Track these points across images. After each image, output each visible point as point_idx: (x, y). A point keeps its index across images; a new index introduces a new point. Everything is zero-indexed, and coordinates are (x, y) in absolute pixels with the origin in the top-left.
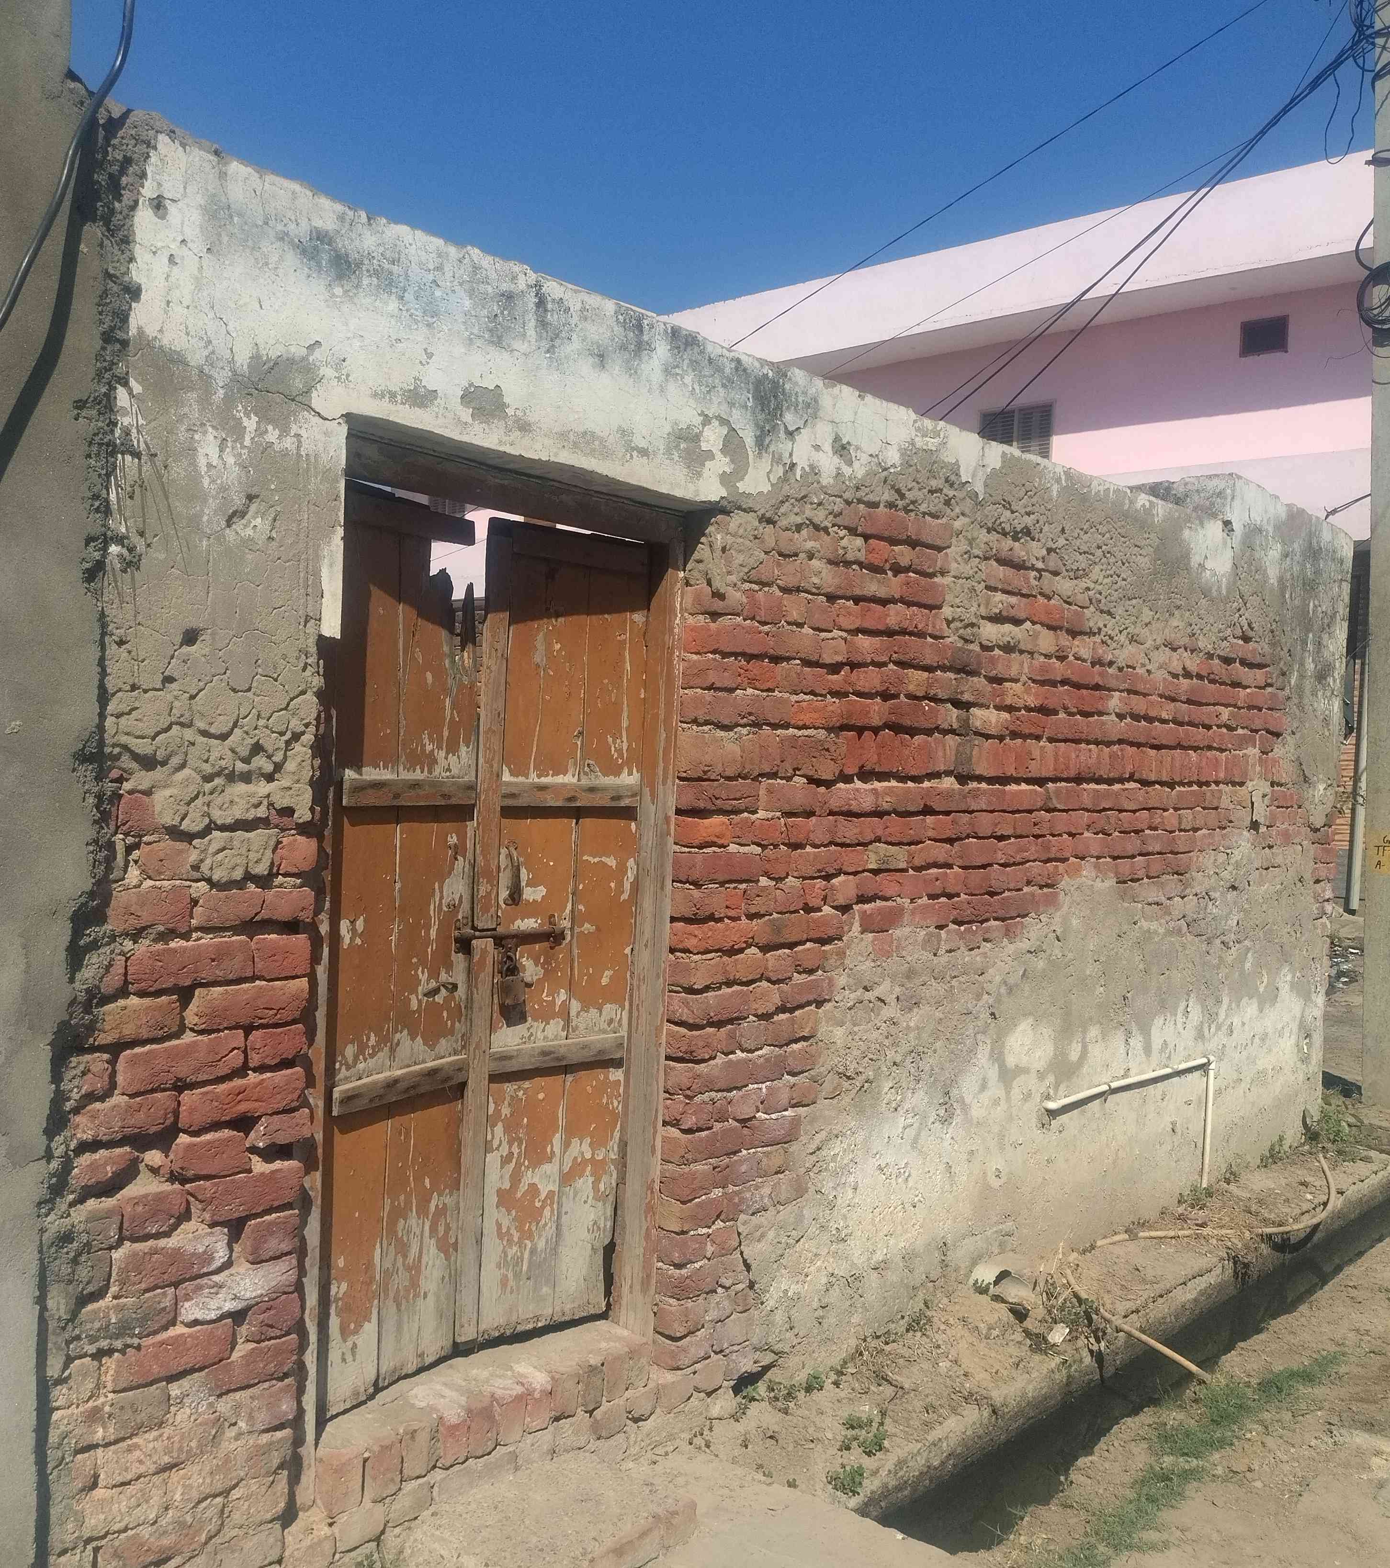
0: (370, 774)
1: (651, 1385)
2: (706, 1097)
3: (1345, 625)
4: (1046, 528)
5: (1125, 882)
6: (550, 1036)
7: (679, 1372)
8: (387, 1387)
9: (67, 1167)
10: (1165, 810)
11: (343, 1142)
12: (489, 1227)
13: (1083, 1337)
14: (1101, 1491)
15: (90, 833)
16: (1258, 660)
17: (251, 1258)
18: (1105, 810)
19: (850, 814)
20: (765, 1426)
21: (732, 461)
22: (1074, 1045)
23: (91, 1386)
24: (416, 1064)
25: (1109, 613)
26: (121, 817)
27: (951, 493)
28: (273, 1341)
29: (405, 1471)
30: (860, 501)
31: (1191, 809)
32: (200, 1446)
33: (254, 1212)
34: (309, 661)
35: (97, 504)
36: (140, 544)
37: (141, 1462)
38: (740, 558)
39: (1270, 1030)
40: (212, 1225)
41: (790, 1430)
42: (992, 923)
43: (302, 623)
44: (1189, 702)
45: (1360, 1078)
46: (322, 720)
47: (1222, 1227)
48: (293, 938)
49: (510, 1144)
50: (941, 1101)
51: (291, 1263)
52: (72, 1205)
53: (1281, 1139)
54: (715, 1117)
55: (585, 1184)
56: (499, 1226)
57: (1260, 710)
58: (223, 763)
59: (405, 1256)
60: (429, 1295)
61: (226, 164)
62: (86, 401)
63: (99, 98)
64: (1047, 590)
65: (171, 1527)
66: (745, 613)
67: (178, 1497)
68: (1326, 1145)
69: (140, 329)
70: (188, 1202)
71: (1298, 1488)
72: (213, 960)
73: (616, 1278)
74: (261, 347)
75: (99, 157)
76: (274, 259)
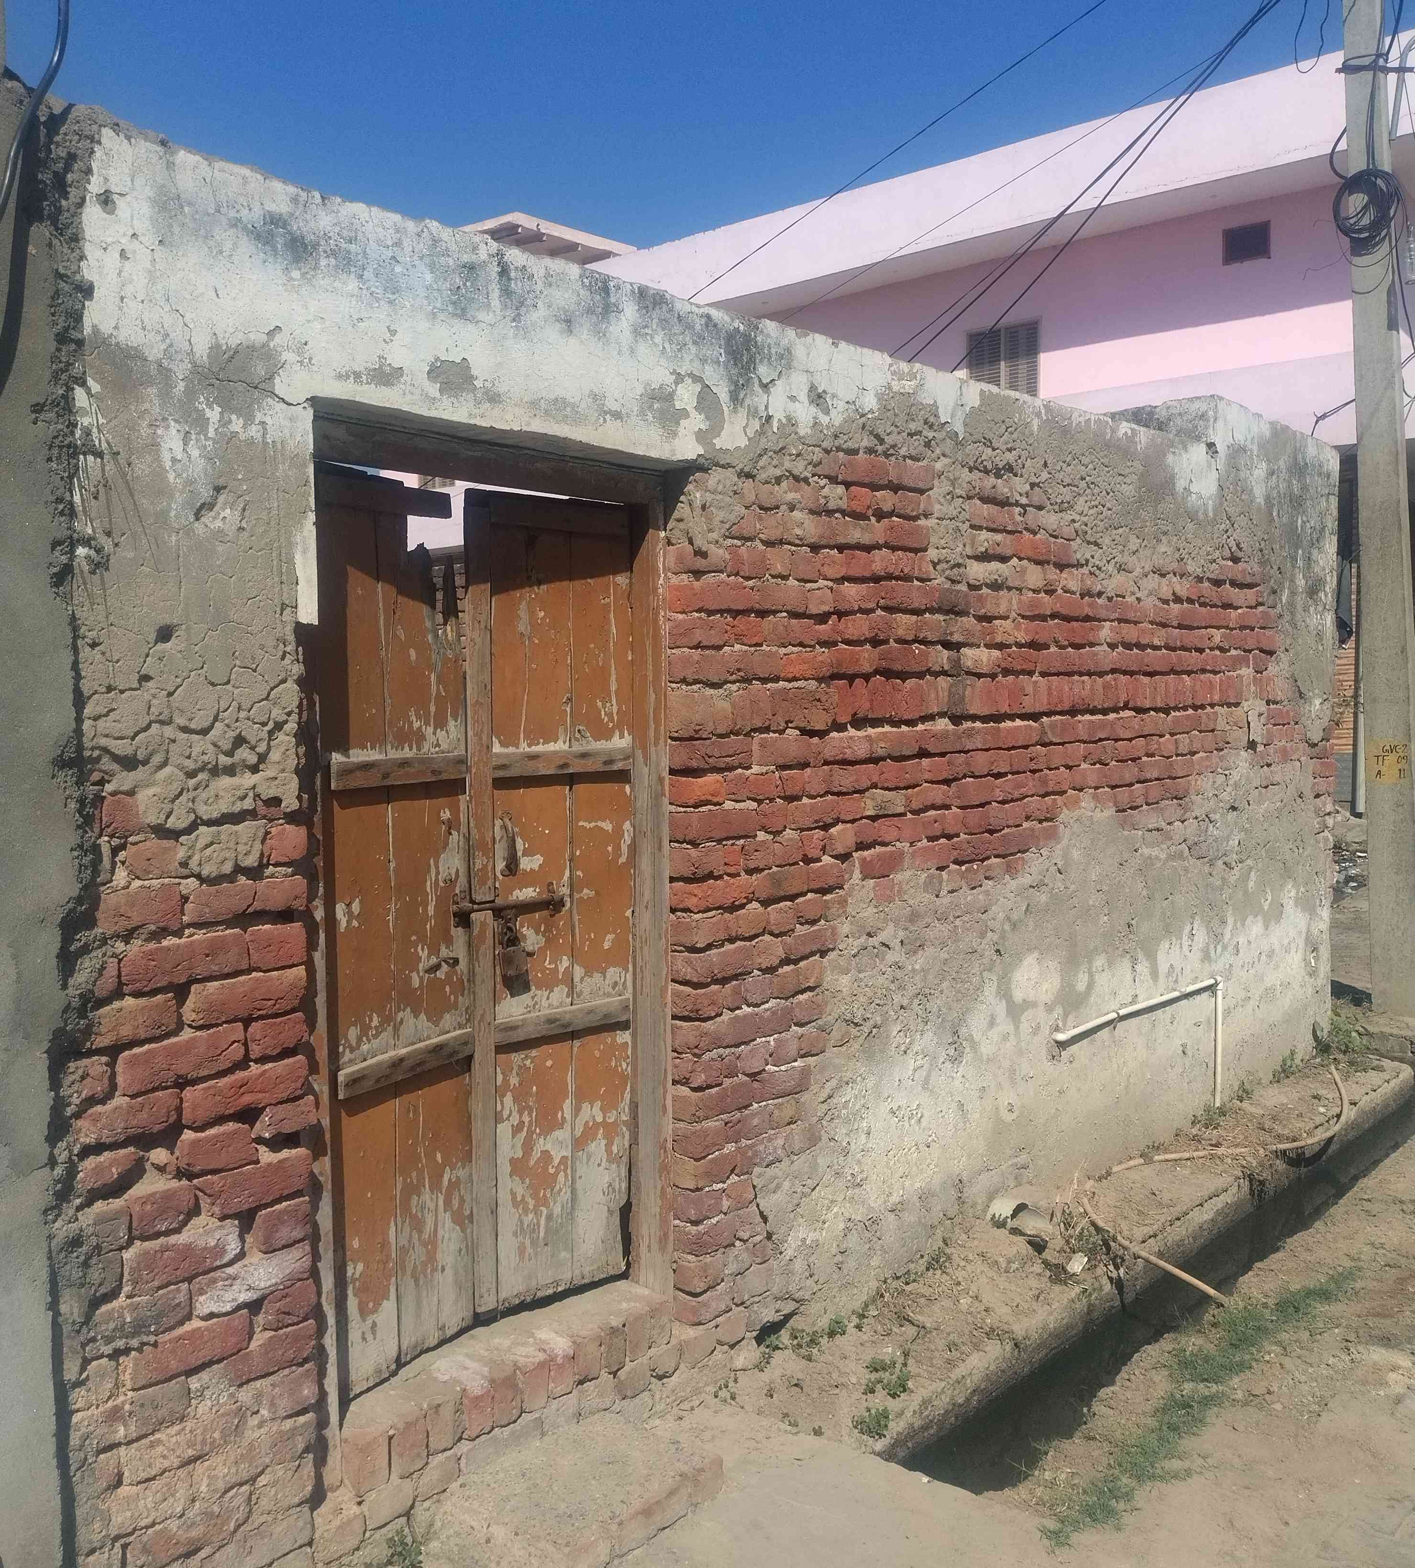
0: (358, 756)
1: (674, 1341)
2: (714, 1054)
3: (1335, 539)
4: (1028, 463)
5: (1124, 811)
6: (555, 1003)
7: (701, 1327)
8: (409, 1362)
9: (72, 1171)
10: (1161, 736)
11: (351, 1125)
12: (504, 1196)
13: (1101, 1265)
14: (1123, 1422)
15: (74, 839)
16: (1249, 580)
17: (263, 1248)
18: (1101, 740)
19: (845, 762)
20: (789, 1373)
21: (707, 418)
22: (1081, 975)
23: (110, 1386)
24: (420, 1041)
25: (1096, 544)
26: (104, 819)
27: (931, 435)
28: (290, 1328)
29: (431, 1445)
30: (839, 449)
31: (1188, 733)
32: (224, 1436)
33: (264, 1202)
34: (288, 649)
35: (61, 507)
36: (107, 544)
37: (164, 1457)
38: (720, 515)
39: (1277, 947)
40: (223, 1218)
41: (815, 1376)
42: (994, 860)
43: (279, 612)
44: (1180, 627)
45: (1369, 986)
46: (305, 708)
47: (1237, 1146)
48: (288, 927)
49: (521, 1113)
50: (950, 1040)
51: (304, 1250)
52: (79, 1208)
53: (1293, 1053)
54: (725, 1073)
55: (597, 1147)
56: (513, 1195)
57: (1252, 629)
58: (205, 758)
59: (420, 1232)
60: (447, 1268)
61: (172, 154)
62: (44, 405)
63: (37, 95)
64: (1033, 526)
65: (199, 1518)
66: (729, 570)
67: (203, 1488)
68: (1337, 1056)
69: (94, 327)
70: (196, 1196)
71: (1316, 1407)
72: (207, 956)
73: (633, 1237)
74: (220, 336)
75: (42, 155)
76: (227, 246)
